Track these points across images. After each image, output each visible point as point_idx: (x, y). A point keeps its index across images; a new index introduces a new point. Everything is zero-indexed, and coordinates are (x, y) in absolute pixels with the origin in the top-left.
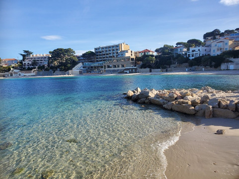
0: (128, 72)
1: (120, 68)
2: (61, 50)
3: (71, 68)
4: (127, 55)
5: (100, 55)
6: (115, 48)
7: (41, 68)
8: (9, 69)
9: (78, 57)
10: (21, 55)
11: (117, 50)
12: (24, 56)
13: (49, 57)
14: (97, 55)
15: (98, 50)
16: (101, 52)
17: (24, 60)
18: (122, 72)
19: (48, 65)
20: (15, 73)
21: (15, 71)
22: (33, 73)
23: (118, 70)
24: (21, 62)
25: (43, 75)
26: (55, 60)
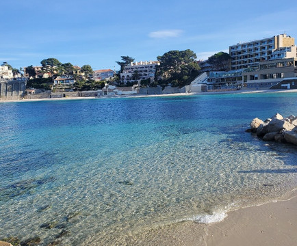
0: (289, 85)
1: (275, 79)
2: (174, 53)
3: (188, 82)
4: (289, 55)
5: (238, 58)
6: (265, 45)
7: (146, 82)
8: (103, 85)
9: (202, 64)
10: (119, 63)
11: (270, 47)
12: (122, 65)
13: (157, 66)
14: (234, 59)
15: (235, 50)
16: (240, 53)
17: (121, 71)
18: (278, 87)
19: (156, 78)
20: (110, 90)
21: (110, 87)
22: (134, 90)
23: (270, 83)
24: (118, 75)
25: (148, 94)
26: (166, 69)
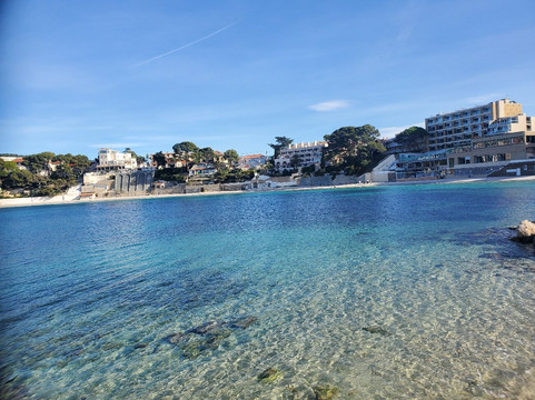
0: (518, 171)
1: (495, 162)
2: (349, 130)
3: (369, 169)
4: (514, 128)
5: (438, 134)
6: (478, 115)
7: (308, 170)
8: (252, 175)
9: (387, 143)
10: (272, 146)
11: (486, 117)
12: (277, 148)
13: (324, 148)
14: (432, 135)
15: (433, 124)
16: (441, 127)
17: (276, 156)
18: (501, 173)
19: (322, 164)
20: (262, 182)
21: (263, 177)
22: (292, 180)
23: (487, 169)
24: (272, 162)
25: (312, 185)
26: (336, 152)
